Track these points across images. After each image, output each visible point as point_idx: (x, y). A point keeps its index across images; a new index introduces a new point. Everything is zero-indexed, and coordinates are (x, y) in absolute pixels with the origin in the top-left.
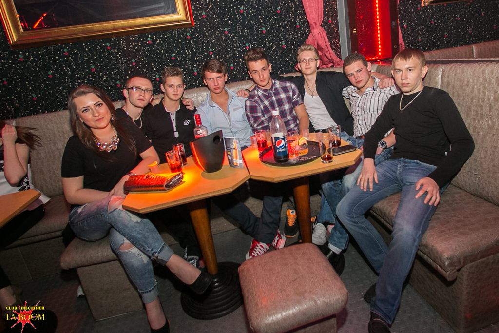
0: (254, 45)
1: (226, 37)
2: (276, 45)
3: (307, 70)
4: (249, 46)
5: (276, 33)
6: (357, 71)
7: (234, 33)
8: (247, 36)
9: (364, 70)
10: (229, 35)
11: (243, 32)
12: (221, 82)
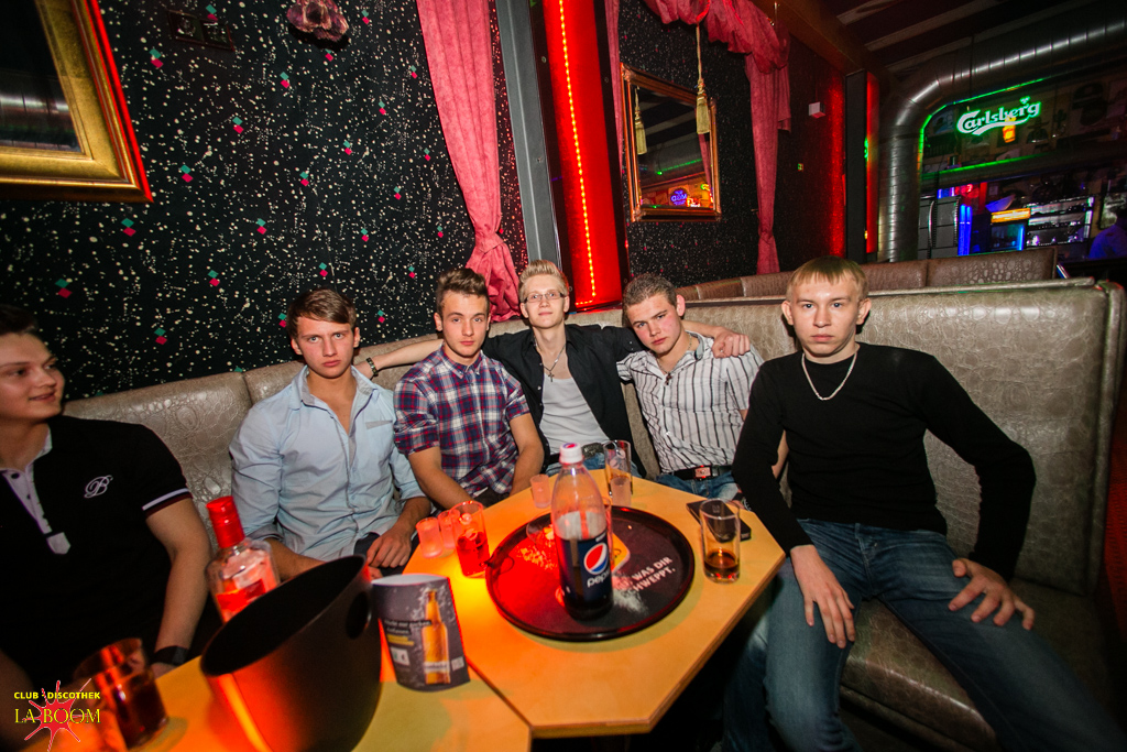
0: (341, 268)
1: (260, 242)
2: (394, 270)
3: (544, 317)
4: (328, 269)
5: (393, 244)
6: (655, 317)
7: (284, 234)
8: (323, 243)
9: (670, 314)
10: (271, 237)
11: (311, 233)
12: (343, 348)
